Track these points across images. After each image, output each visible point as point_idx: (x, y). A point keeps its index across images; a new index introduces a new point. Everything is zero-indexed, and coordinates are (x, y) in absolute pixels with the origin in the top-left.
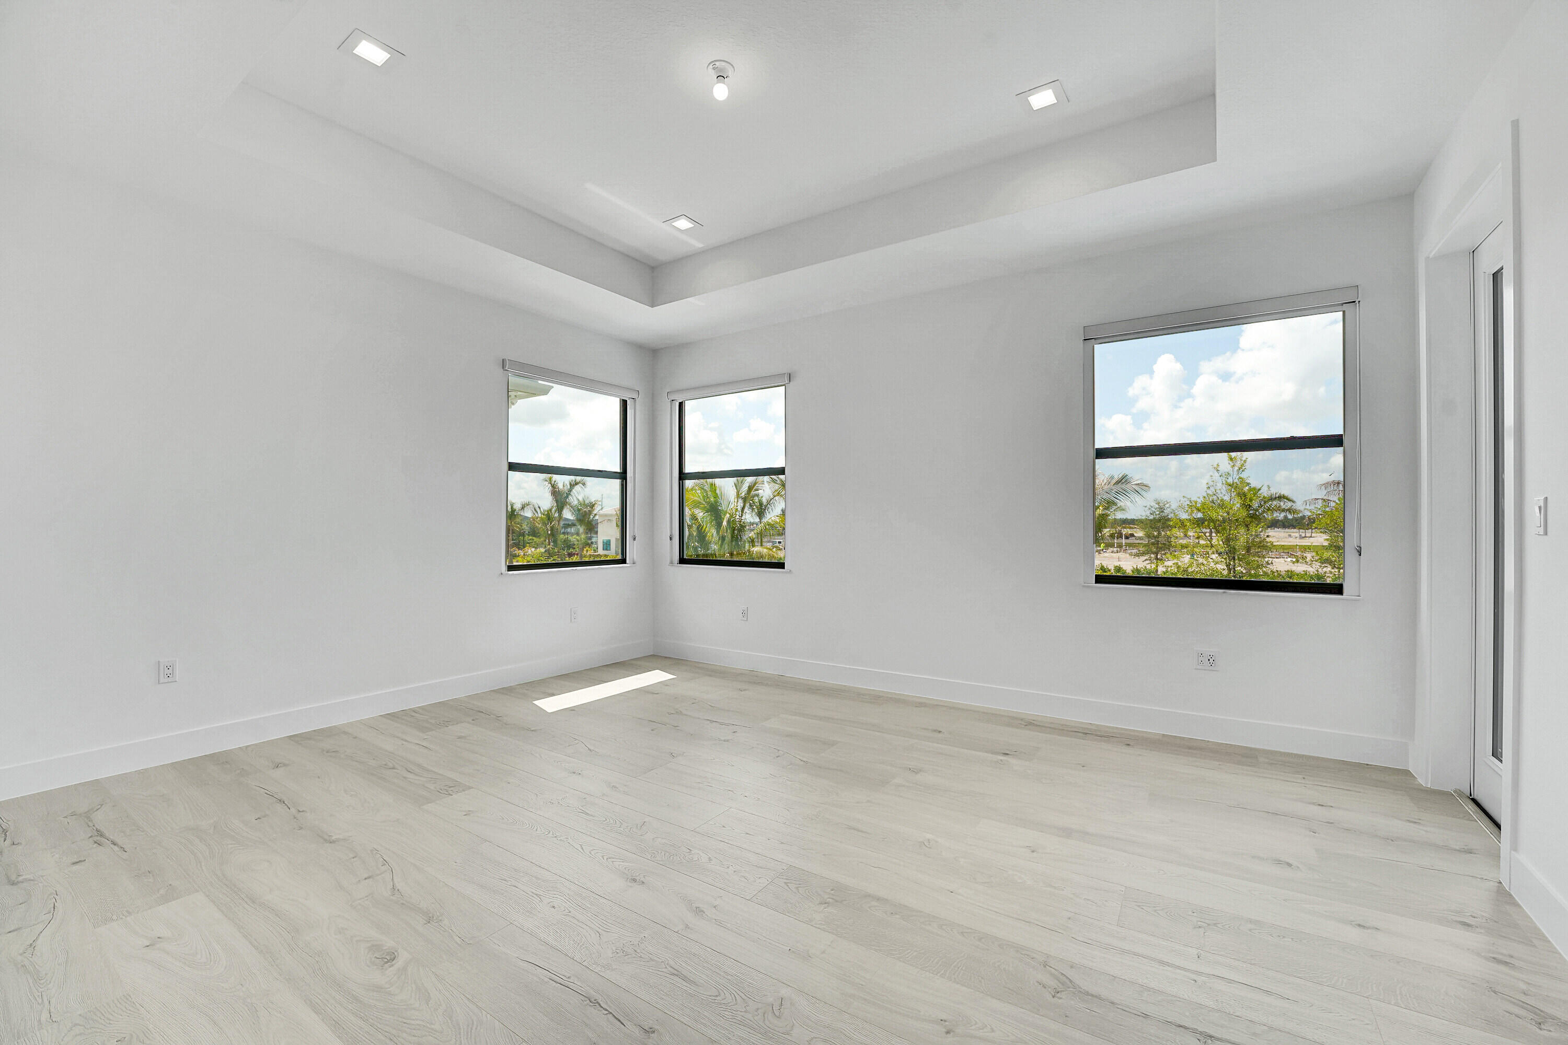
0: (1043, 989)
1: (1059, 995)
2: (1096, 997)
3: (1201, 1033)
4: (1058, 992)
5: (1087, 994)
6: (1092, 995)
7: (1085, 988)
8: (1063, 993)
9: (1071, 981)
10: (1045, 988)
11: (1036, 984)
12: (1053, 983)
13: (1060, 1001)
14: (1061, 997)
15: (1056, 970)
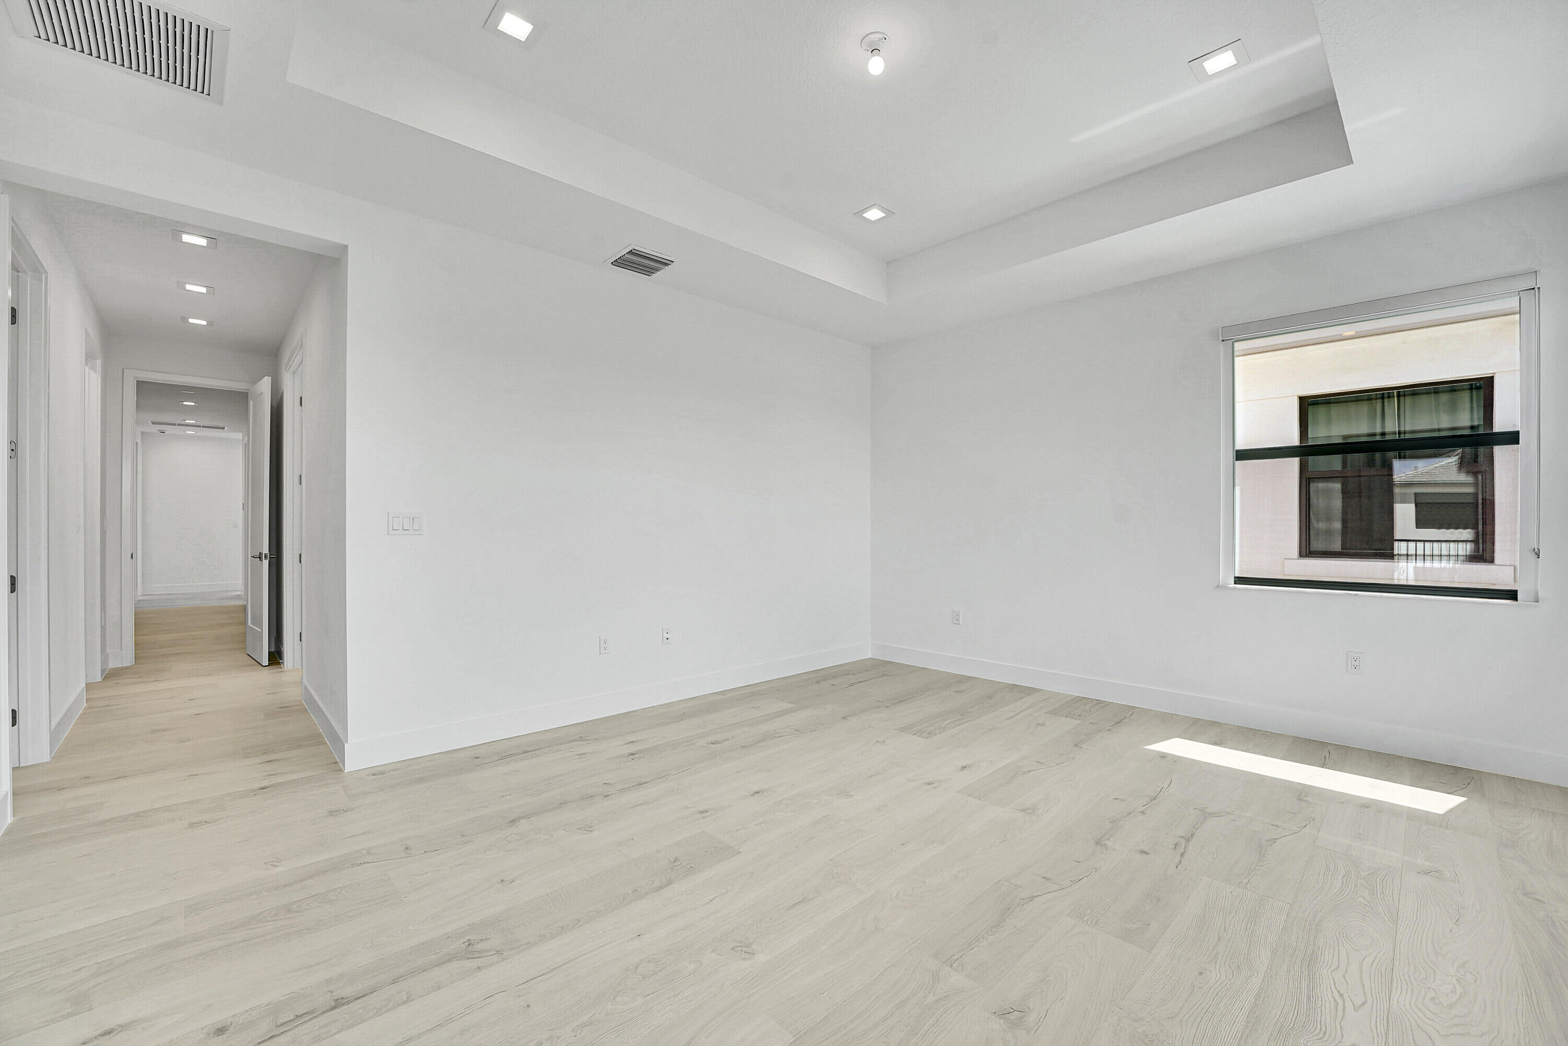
0: (481, 938)
1: (467, 943)
2: (440, 964)
3: (343, 1004)
4: (469, 945)
5: (449, 960)
6: (444, 963)
7: (454, 963)
8: (465, 947)
9: (469, 958)
10: (481, 940)
11: (489, 937)
12: (480, 946)
13: (463, 941)
14: (464, 944)
15: (487, 956)
